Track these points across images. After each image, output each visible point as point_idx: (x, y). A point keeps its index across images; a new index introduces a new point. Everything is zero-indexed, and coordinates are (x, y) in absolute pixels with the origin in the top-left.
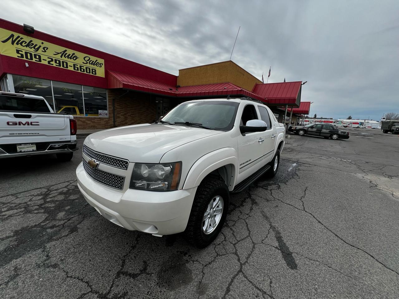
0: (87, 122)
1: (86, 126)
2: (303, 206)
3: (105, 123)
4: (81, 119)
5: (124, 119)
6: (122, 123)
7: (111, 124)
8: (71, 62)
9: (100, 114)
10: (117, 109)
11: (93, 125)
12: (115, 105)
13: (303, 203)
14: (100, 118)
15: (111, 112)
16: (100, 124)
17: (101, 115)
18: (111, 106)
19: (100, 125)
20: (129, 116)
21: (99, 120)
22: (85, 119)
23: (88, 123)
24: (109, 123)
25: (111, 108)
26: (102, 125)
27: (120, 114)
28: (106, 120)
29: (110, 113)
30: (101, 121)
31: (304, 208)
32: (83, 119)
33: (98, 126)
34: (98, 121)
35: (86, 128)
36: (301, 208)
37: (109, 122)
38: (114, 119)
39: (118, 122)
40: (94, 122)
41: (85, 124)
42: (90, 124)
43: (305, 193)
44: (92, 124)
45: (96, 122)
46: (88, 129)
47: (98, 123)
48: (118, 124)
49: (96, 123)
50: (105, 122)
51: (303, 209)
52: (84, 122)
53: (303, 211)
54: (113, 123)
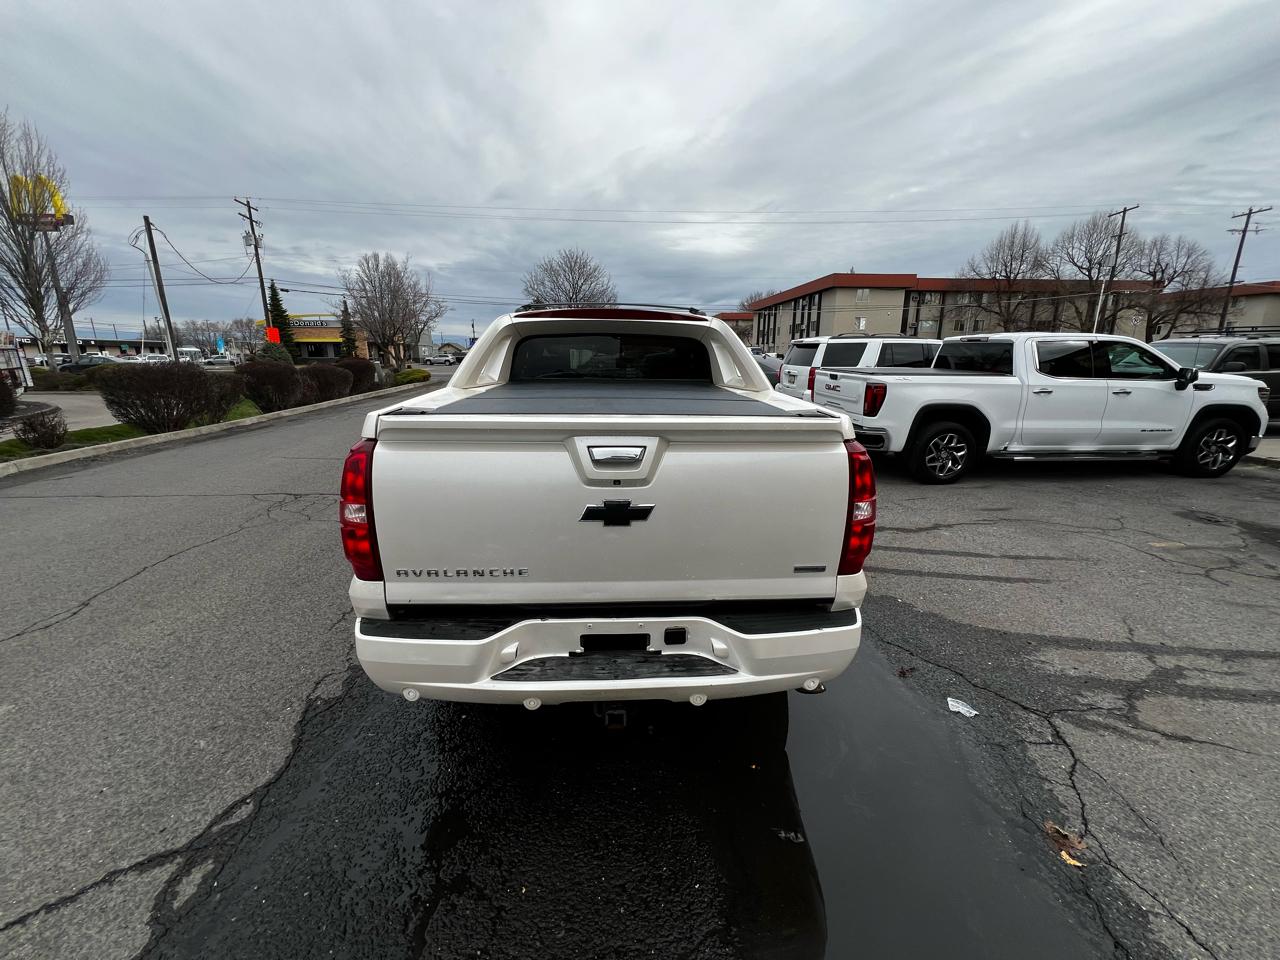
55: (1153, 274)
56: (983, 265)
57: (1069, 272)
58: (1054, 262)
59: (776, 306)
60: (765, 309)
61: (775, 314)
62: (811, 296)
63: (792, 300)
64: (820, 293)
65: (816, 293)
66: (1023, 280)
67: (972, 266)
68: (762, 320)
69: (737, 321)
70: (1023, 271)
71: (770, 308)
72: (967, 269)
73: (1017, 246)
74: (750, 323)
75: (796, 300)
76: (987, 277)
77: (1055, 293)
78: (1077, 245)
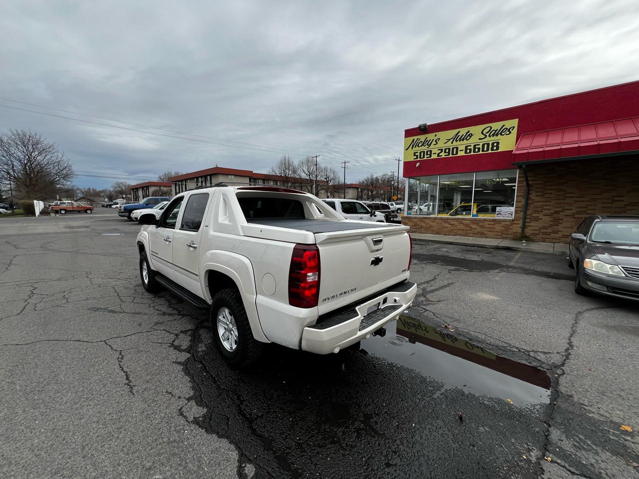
0: (472, 225)
1: (469, 232)
2: (110, 346)
3: (503, 229)
4: (463, 221)
5: (552, 223)
6: (542, 230)
7: (515, 231)
8: (461, 146)
9: (497, 214)
10: (535, 204)
11: (479, 231)
12: (530, 196)
13: (112, 349)
14: (494, 220)
15: (520, 209)
16: (493, 230)
17: (499, 215)
18: (521, 198)
19: (494, 232)
20: (565, 216)
21: (493, 223)
22: (469, 222)
23: (473, 227)
24: (511, 229)
25: (521, 202)
26: (497, 232)
27: (542, 212)
28: (507, 223)
29: (516, 212)
30: (496, 224)
31: (106, 343)
32: (467, 222)
33: (489, 233)
34: (489, 224)
35: (469, 235)
36: (111, 340)
37: (511, 227)
38: (524, 222)
39: (533, 228)
40: (483, 227)
41: (468, 229)
42: (476, 229)
43: (122, 370)
44: (479, 229)
45: (485, 226)
46: (472, 237)
47: (489, 228)
48: (533, 232)
49: (486, 228)
50: (503, 227)
51: (107, 341)
52: (467, 225)
53: (106, 339)
54: (520, 230)
55: (326, 179)
56: (277, 170)
57: (304, 176)
58: (299, 172)
59: (186, 180)
60: (179, 181)
61: (186, 184)
62: (206, 177)
63: (195, 178)
64: (211, 175)
65: (208, 175)
66: (291, 177)
67: (273, 170)
68: (177, 187)
69: (160, 186)
70: (290, 174)
71: (182, 181)
72: (271, 171)
73: (286, 164)
74: (170, 188)
75: (197, 178)
76: (279, 175)
77: (301, 183)
78: (304, 166)
